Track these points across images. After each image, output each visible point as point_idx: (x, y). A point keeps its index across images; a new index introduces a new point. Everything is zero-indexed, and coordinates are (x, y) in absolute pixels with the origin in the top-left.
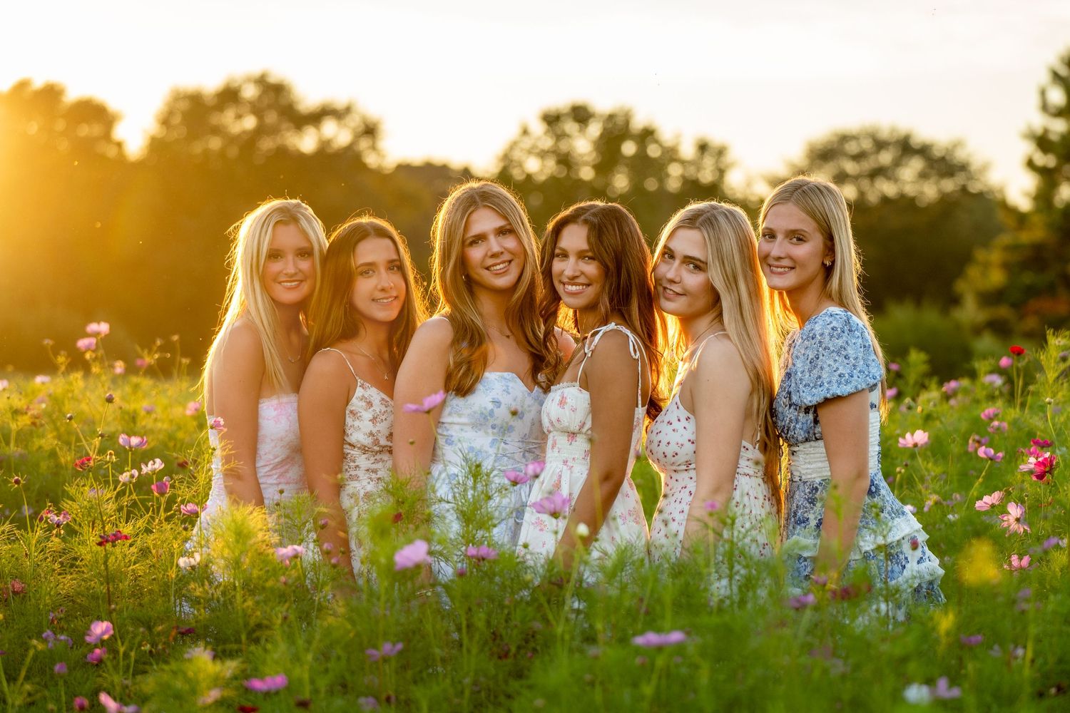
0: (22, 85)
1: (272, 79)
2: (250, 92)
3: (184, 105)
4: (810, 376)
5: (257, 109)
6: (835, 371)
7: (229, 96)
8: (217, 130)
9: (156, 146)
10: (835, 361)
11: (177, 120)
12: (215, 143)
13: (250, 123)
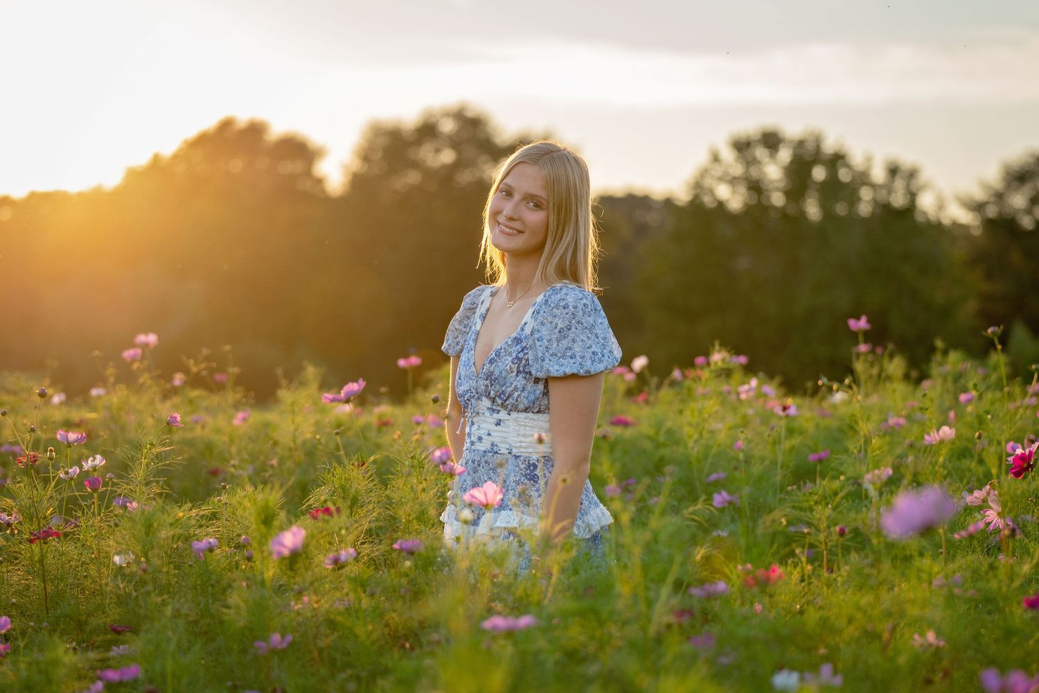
0: (226, 125)
1: (470, 114)
2: (448, 126)
3: (383, 141)
4: (558, 345)
5: (455, 143)
6: (589, 348)
7: (427, 131)
8: (415, 165)
9: (358, 182)
10: (589, 338)
11: (378, 156)
12: (413, 177)
13: (447, 157)
